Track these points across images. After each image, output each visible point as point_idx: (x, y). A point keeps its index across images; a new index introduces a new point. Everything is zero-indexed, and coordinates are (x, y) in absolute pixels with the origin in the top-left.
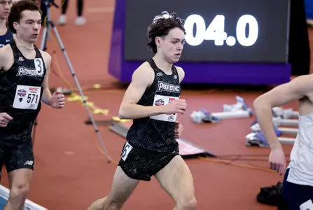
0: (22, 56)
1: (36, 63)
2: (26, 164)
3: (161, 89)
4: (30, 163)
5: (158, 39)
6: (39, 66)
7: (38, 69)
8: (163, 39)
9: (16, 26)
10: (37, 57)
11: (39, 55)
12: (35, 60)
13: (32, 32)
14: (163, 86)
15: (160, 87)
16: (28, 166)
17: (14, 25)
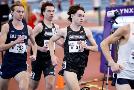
0: (46, 27)
1: (53, 30)
2: (50, 73)
3: (71, 38)
4: (52, 73)
5: (72, 15)
6: (54, 31)
7: (53, 32)
8: (74, 15)
9: (44, 14)
10: (53, 27)
11: (54, 27)
12: (52, 29)
13: (50, 15)
14: (71, 37)
15: (70, 38)
16: (51, 74)
17: (43, 13)
